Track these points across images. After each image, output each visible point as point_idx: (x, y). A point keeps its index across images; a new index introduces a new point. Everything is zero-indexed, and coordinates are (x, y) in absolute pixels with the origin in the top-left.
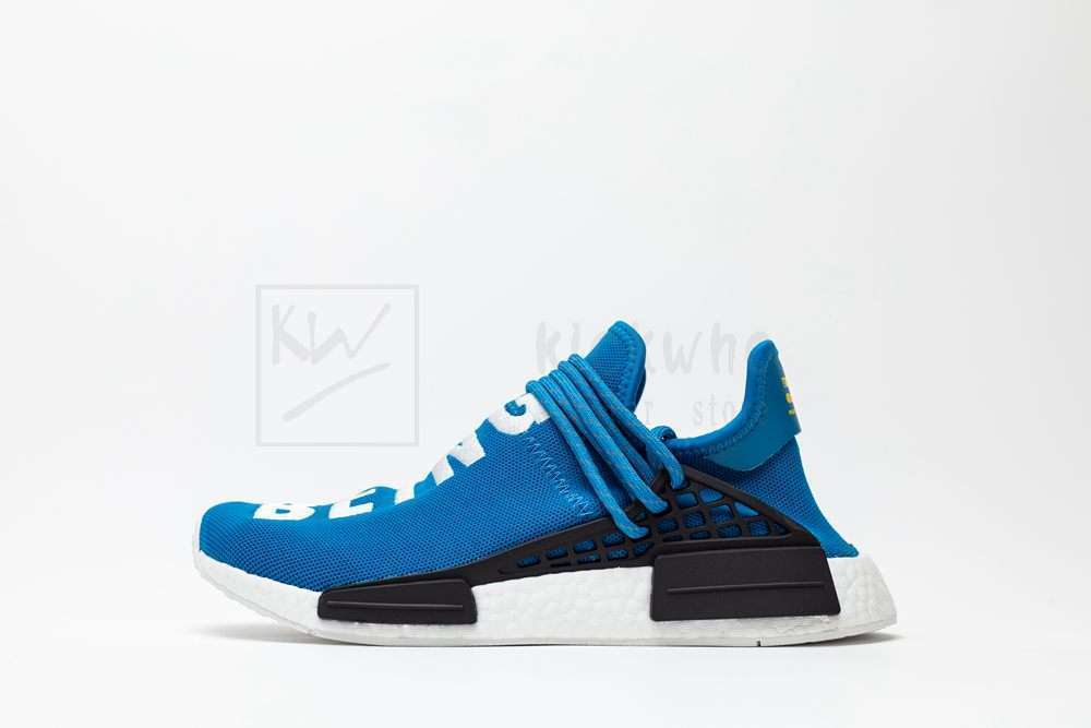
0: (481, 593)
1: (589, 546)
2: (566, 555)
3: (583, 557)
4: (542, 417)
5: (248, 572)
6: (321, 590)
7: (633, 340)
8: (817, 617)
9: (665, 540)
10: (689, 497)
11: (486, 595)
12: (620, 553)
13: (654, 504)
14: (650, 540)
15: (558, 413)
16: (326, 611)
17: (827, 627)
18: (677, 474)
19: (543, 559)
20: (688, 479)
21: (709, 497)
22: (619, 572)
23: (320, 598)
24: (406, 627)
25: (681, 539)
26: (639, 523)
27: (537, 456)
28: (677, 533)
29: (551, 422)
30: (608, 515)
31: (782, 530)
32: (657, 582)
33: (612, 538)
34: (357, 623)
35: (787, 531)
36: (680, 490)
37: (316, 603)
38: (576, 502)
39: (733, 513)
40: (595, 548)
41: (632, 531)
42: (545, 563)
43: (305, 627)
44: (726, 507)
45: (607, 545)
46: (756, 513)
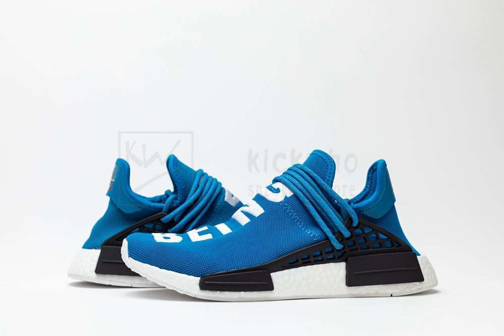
0: (274, 275)
1: (318, 253)
2: (309, 258)
3: (316, 259)
4: (289, 194)
5: (160, 268)
6: (199, 276)
7: (329, 159)
8: (414, 283)
9: (351, 250)
10: (359, 231)
11: (277, 277)
12: (331, 256)
13: (347, 234)
14: (343, 251)
15: (298, 192)
16: (203, 286)
17: (419, 287)
18: (356, 222)
19: (299, 259)
20: (359, 223)
21: (367, 230)
22: (332, 265)
23: (200, 281)
24: (242, 293)
25: (357, 249)
26: (340, 242)
27: (290, 212)
28: (356, 247)
29: (295, 196)
30: (327, 238)
31: (397, 245)
32: (348, 269)
33: (330, 249)
34: (219, 292)
35: (400, 245)
36: (356, 227)
37: (198, 282)
38: (312, 234)
39: (378, 238)
40: (321, 254)
41: (338, 246)
42: (300, 262)
43: (192, 294)
44: (374, 235)
45: (327, 253)
46: (387, 238)
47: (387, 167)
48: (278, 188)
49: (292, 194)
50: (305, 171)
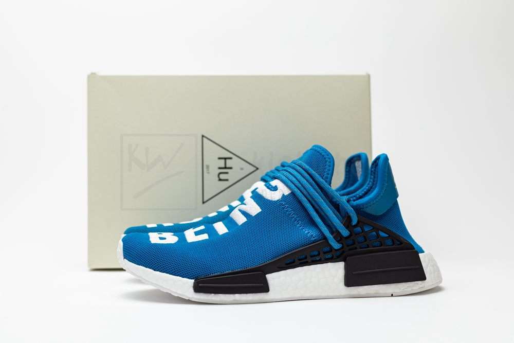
0: (270, 277)
1: (316, 253)
2: (306, 258)
3: (314, 259)
4: (287, 192)
5: (155, 270)
6: (193, 279)
7: (328, 155)
8: (416, 282)
9: (350, 250)
10: (358, 229)
11: (273, 278)
12: (329, 256)
13: (345, 232)
14: (342, 250)
15: (296, 190)
16: (198, 289)
17: (421, 286)
18: (355, 220)
19: (296, 260)
20: (358, 222)
21: (367, 229)
22: (330, 265)
23: (194, 283)
24: (237, 295)
25: (356, 248)
26: (338, 242)
27: (287, 211)
28: (355, 246)
29: (293, 194)
30: (325, 238)
31: (398, 243)
32: (347, 269)
33: (327, 249)
34: (213, 294)
35: (401, 243)
36: (356, 226)
37: (192, 285)
38: (310, 233)
39: (378, 236)
40: (319, 254)
41: (336, 245)
42: (297, 262)
43: (187, 297)
44: (374, 233)
45: (325, 253)
46: (388, 236)
47: (390, 161)
48: (276, 186)
49: (290, 192)
50: (304, 167)
